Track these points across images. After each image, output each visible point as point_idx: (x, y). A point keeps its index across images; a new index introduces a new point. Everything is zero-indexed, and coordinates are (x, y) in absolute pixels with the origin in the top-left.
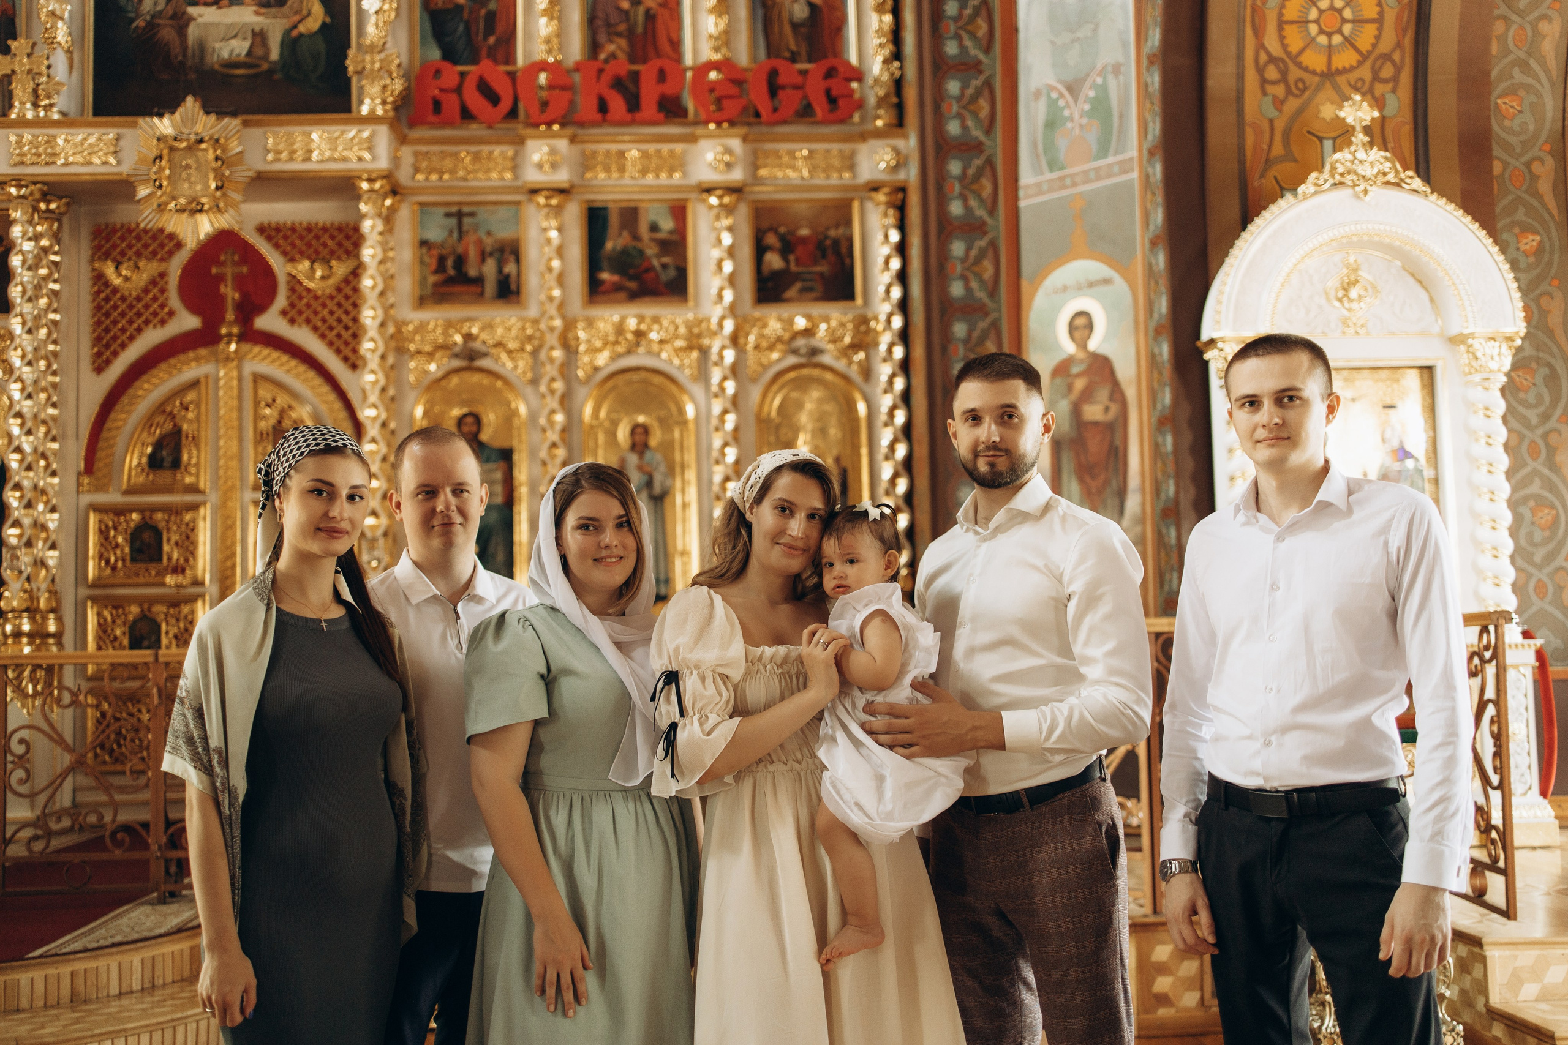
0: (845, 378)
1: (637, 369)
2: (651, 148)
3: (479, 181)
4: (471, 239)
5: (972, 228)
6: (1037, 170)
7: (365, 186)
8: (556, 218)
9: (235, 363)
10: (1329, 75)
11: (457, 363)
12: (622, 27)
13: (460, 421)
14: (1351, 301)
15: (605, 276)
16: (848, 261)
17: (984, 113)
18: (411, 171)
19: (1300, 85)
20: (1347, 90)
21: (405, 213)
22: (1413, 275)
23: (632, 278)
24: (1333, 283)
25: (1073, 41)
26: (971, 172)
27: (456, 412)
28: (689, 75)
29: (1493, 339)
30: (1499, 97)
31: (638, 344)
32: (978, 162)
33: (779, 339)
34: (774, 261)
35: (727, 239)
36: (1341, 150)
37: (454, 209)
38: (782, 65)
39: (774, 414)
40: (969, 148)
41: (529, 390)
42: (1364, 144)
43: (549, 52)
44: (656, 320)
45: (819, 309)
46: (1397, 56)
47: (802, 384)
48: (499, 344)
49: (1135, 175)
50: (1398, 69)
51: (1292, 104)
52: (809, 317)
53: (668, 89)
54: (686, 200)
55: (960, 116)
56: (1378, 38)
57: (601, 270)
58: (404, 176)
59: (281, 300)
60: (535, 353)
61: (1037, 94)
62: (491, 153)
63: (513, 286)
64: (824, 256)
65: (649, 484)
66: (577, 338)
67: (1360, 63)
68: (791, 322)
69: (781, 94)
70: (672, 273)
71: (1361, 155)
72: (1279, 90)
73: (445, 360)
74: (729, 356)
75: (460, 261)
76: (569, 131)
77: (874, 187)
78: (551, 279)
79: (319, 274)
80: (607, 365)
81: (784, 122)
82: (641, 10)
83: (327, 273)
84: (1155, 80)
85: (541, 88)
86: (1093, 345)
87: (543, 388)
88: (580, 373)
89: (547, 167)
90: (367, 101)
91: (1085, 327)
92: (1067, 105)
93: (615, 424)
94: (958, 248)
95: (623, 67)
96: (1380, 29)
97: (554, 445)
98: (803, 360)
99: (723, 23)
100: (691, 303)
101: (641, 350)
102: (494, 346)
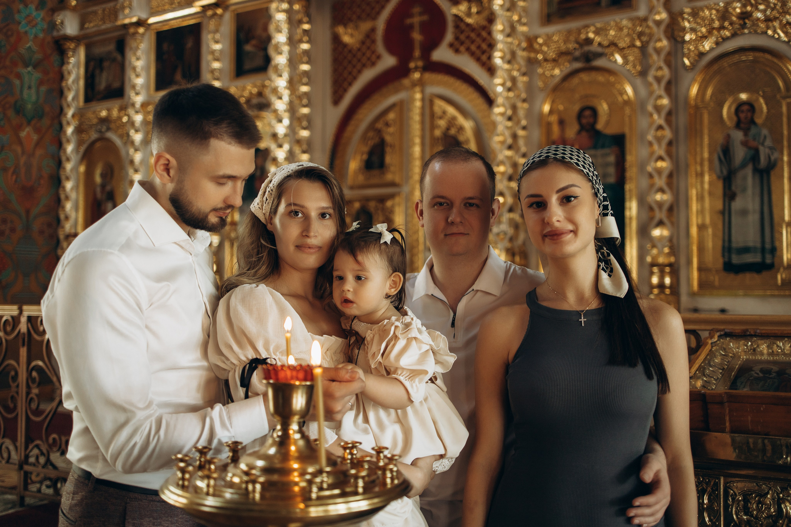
1: (742, 50)
9: (418, 89)
11: (577, 65)
13: (580, 115)
27: (577, 108)
31: (743, 26)
41: (638, 81)
48: (613, 44)
59: (449, 37)
60: (643, 47)
65: (754, 158)
66: (684, 29)
73: (567, 64)
79: (474, 10)
80: (712, 49)
83: (479, 9)
87: (650, 79)
88: (687, 62)
93: (720, 104)
97: (660, 127)
101: (746, 31)
102: (608, 46)
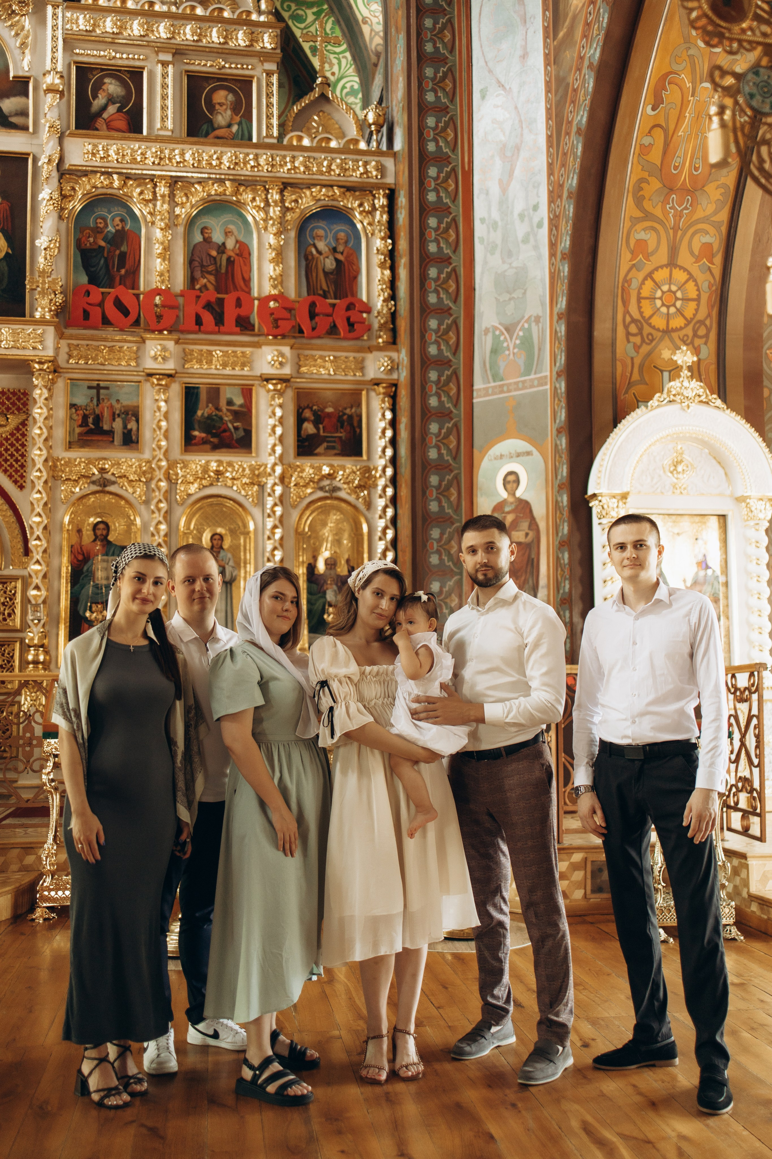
0: (355, 507)
1: (216, 496)
2: (230, 349)
3: (114, 366)
4: (105, 404)
5: (443, 415)
6: (486, 380)
7: (37, 366)
8: (164, 393)
10: (667, 332)
11: (94, 488)
12: (211, 268)
13: (95, 526)
14: (678, 473)
15: (196, 433)
16: (358, 430)
17: (453, 341)
18: (66, 357)
19: (650, 337)
20: (678, 342)
21: (61, 384)
22: (715, 458)
23: (214, 435)
24: (667, 462)
25: (510, 299)
26: (443, 379)
28: (256, 302)
29: (761, 499)
30: (768, 349)
31: (217, 480)
32: (447, 373)
33: (311, 480)
34: (309, 428)
35: (279, 412)
36: (674, 380)
37: (95, 384)
38: (318, 300)
39: (307, 529)
40: (442, 363)
41: (143, 508)
42: (688, 377)
43: (163, 282)
44: (230, 464)
45: (338, 461)
46: (708, 322)
47: (326, 511)
48: (123, 476)
49: (548, 387)
50: (709, 330)
51: (645, 349)
52: (331, 466)
53: (242, 312)
54: (253, 385)
55: (437, 342)
56: (697, 310)
57: (194, 429)
58: (62, 361)
60: (148, 483)
61: (487, 331)
62: (121, 347)
63: (134, 437)
64: (342, 427)
65: (223, 573)
66: (177, 474)
67: (686, 325)
68: (320, 469)
69: (317, 319)
70: (241, 433)
71: (686, 383)
72: (637, 340)
73: (86, 485)
74: (279, 490)
75: (98, 419)
76: (175, 336)
77: (377, 383)
78: (160, 435)
80: (196, 492)
81: (319, 337)
82: (224, 257)
84: (562, 329)
85: (156, 305)
86: (519, 493)
87: (152, 507)
88: (179, 497)
89: (160, 359)
90: (39, 309)
91: (514, 481)
92: (506, 339)
93: (201, 533)
94: (434, 427)
95: (212, 295)
96: (698, 305)
98: (327, 494)
99: (279, 270)
100: (254, 455)
101: (219, 484)
102: (120, 477)
